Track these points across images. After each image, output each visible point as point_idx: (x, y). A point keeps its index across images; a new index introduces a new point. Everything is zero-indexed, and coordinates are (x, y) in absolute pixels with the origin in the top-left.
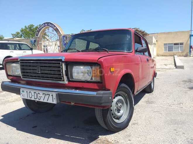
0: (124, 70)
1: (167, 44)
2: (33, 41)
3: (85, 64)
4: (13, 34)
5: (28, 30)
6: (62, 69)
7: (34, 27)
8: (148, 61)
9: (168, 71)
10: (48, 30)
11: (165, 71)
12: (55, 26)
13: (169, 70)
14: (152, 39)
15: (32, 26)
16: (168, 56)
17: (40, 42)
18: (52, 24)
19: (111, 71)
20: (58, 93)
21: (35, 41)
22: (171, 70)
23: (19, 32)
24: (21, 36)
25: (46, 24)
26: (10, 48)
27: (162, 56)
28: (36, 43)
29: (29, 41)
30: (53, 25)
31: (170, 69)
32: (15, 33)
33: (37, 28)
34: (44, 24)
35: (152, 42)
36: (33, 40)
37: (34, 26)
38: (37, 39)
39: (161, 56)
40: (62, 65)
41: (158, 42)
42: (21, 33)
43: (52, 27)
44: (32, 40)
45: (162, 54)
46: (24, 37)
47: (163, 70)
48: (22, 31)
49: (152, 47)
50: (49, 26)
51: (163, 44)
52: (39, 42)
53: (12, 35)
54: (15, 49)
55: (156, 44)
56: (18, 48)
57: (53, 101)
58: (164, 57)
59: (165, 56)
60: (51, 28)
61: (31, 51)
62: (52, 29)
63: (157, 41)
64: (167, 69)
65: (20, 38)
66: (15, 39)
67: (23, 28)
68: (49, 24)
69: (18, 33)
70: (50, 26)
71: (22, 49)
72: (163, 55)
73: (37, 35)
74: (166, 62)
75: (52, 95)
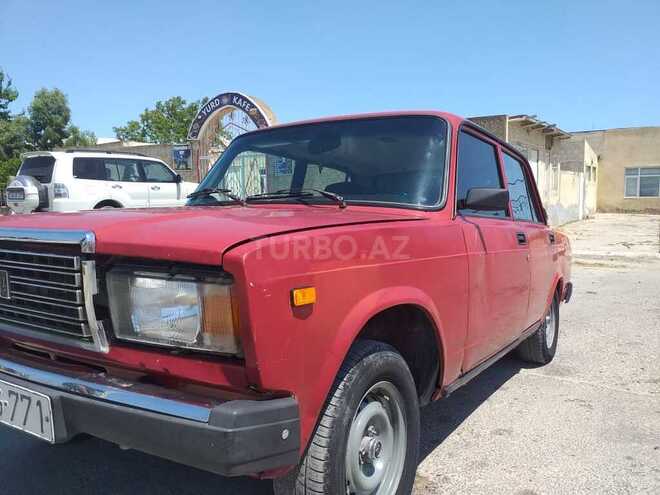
0: (381, 291)
1: (637, 169)
2: (181, 153)
3: (174, 269)
4: (118, 127)
5: (165, 116)
6: (81, 288)
7: (184, 106)
8: (521, 241)
9: (636, 267)
10: (231, 116)
11: (624, 267)
12: (253, 106)
13: (637, 264)
14: (583, 153)
15: (179, 101)
16: (639, 212)
17: (205, 158)
18: (244, 99)
19: (293, 305)
20: (62, 398)
21: (187, 153)
22: (646, 265)
23: (137, 123)
24: (144, 134)
25: (225, 100)
26: (114, 175)
27: (618, 211)
28: (190, 161)
29: (169, 151)
30: (249, 102)
31: (640, 259)
32: (124, 124)
33: (193, 108)
34: (220, 97)
35: (582, 163)
36: (182, 149)
37: (184, 103)
38: (196, 147)
39: (611, 211)
40: (81, 271)
41: (603, 162)
42: (142, 126)
43: (243, 109)
44: (178, 148)
45: (616, 205)
46: (152, 138)
47: (613, 262)
48: (145, 118)
49: (582, 180)
50: (234, 104)
51: (624, 171)
52: (201, 158)
53: (117, 130)
54: (127, 178)
55: (594, 168)
56: (135, 177)
57: (42, 431)
58: (622, 218)
59: (626, 212)
60: (241, 111)
61: (175, 185)
62: (244, 115)
63: (599, 158)
64: (632, 260)
65: (139, 141)
66: (125, 145)
67: (150, 110)
68: (235, 99)
69: (134, 125)
70: (239, 106)
71: (148, 177)
72: (620, 208)
73: (195, 134)
74: (629, 235)
75: (39, 403)
